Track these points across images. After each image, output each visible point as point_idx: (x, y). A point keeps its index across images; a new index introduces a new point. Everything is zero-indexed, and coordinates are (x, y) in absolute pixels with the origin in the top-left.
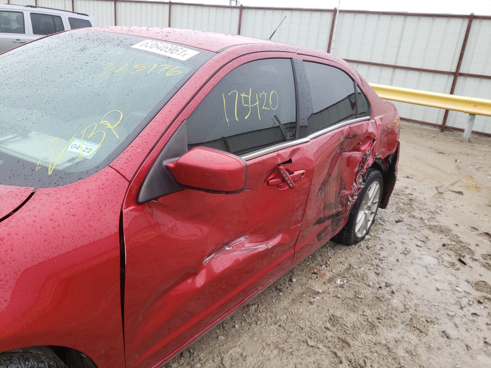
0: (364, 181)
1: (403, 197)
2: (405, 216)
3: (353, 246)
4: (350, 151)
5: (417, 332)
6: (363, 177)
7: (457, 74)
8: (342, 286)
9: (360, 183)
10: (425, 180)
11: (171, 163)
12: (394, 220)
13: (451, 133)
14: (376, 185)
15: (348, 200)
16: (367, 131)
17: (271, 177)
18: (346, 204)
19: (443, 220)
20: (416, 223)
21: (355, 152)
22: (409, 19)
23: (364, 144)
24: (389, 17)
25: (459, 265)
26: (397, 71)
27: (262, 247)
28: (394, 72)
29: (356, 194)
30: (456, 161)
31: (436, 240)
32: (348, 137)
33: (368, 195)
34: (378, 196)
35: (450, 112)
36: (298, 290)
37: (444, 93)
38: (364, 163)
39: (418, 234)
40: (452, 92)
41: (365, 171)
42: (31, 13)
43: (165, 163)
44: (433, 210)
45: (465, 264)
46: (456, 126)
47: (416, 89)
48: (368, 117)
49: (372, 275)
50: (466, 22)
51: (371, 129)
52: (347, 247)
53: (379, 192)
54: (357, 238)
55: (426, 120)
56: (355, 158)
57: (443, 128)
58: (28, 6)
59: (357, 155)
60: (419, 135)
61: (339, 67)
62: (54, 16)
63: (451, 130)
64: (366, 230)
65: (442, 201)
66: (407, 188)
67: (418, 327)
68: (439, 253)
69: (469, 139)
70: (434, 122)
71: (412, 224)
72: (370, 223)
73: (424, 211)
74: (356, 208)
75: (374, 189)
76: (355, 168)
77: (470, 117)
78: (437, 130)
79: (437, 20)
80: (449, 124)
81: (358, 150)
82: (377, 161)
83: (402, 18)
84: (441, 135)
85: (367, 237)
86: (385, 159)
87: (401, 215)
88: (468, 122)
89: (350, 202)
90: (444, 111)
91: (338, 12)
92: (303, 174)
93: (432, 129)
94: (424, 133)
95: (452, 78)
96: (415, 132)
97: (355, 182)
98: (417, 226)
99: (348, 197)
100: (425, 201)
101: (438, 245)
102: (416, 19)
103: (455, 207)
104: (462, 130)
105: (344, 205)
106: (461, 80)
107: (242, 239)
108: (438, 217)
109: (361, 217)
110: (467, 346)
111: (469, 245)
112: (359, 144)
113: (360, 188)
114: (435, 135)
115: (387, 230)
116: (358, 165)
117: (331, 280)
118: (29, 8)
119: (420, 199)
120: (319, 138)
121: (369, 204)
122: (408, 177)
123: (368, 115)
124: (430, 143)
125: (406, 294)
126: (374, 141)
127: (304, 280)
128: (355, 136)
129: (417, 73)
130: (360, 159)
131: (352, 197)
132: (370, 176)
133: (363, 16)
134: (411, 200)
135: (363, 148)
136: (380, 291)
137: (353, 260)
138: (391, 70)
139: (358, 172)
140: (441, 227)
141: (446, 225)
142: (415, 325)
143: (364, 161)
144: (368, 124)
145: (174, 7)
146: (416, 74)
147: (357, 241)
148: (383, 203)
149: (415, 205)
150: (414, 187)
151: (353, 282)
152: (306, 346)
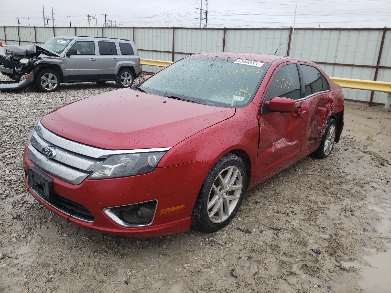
0: (328, 123)
1: (347, 140)
2: (349, 148)
3: (323, 159)
4: (321, 107)
5: (360, 187)
6: (327, 121)
7: (378, 67)
8: (321, 172)
9: (326, 124)
10: (360, 132)
11: (268, 102)
12: (343, 149)
13: (377, 107)
14: (334, 127)
15: (321, 132)
16: (328, 97)
17: (293, 113)
18: (320, 134)
19: (371, 149)
20: (355, 150)
21: (323, 108)
22: (342, 32)
23: (327, 103)
24: (328, 32)
25: (380, 166)
26: (336, 67)
27: (290, 144)
28: (334, 67)
29: (325, 129)
30: (380, 122)
31: (368, 157)
32: (320, 99)
33: (330, 131)
34: (334, 134)
35: (375, 92)
36: (300, 173)
37: (370, 80)
38: (328, 113)
39: (358, 155)
40: (375, 79)
41: (328, 118)
42: (98, 42)
43: (266, 102)
44: (366, 145)
45: (384, 165)
46: (380, 102)
47: (350, 78)
48: (328, 91)
49: (335, 169)
50: (382, 33)
51: (330, 96)
52: (321, 159)
53: (335, 131)
54: (325, 155)
55: (359, 99)
56: (323, 111)
57: (371, 104)
58: (96, 38)
59: (324, 109)
60: (354, 109)
61: (314, 66)
62: (111, 42)
63: (377, 105)
64: (329, 152)
65: (371, 141)
66: (349, 136)
67: (360, 185)
68: (370, 162)
69: (389, 110)
70: (364, 100)
71: (354, 151)
72: (331, 149)
73: (361, 146)
74: (324, 138)
75: (332, 129)
76: (323, 116)
77: (388, 95)
78: (367, 105)
79: (362, 32)
80: (375, 101)
81: (325, 107)
82: (333, 115)
83: (337, 32)
84: (369, 108)
85: (330, 155)
86: (337, 114)
87: (347, 148)
88: (387, 98)
89: (322, 133)
90: (371, 91)
91: (294, 29)
92: (305, 113)
93: (363, 105)
94: (358, 107)
95: (374, 70)
96: (351, 107)
97: (324, 123)
98: (357, 152)
99: (321, 130)
100: (361, 141)
101: (369, 159)
102: (347, 32)
103: (379, 144)
104: (384, 105)
105: (319, 135)
106: (380, 71)
107: (283, 139)
108: (369, 148)
109: (327, 143)
110: (384, 191)
111: (387, 159)
112: (325, 103)
113: (326, 127)
114: (366, 109)
115: (340, 153)
116: (325, 114)
117: (315, 171)
118: (97, 39)
119: (357, 141)
120: (310, 98)
121: (330, 137)
122: (349, 131)
123: (328, 90)
124: (362, 113)
125: (353, 175)
126: (332, 102)
127: (302, 170)
128: (323, 99)
129: (351, 68)
130: (326, 111)
131: (323, 130)
132: (331, 121)
133: (311, 32)
134: (352, 141)
135: (327, 106)
136: (340, 174)
137: (324, 164)
138: (332, 66)
139: (325, 118)
140: (371, 152)
141: (373, 151)
142: (359, 184)
143: (328, 112)
144: (329, 94)
145: (176, 31)
146: (359, 69)
147: (325, 157)
148: (337, 139)
149: (355, 143)
150: (354, 135)
151: (326, 171)
152: (310, 189)
